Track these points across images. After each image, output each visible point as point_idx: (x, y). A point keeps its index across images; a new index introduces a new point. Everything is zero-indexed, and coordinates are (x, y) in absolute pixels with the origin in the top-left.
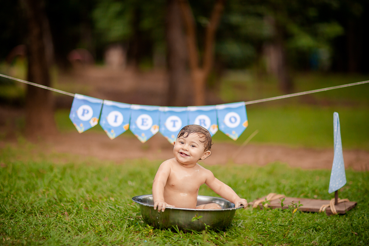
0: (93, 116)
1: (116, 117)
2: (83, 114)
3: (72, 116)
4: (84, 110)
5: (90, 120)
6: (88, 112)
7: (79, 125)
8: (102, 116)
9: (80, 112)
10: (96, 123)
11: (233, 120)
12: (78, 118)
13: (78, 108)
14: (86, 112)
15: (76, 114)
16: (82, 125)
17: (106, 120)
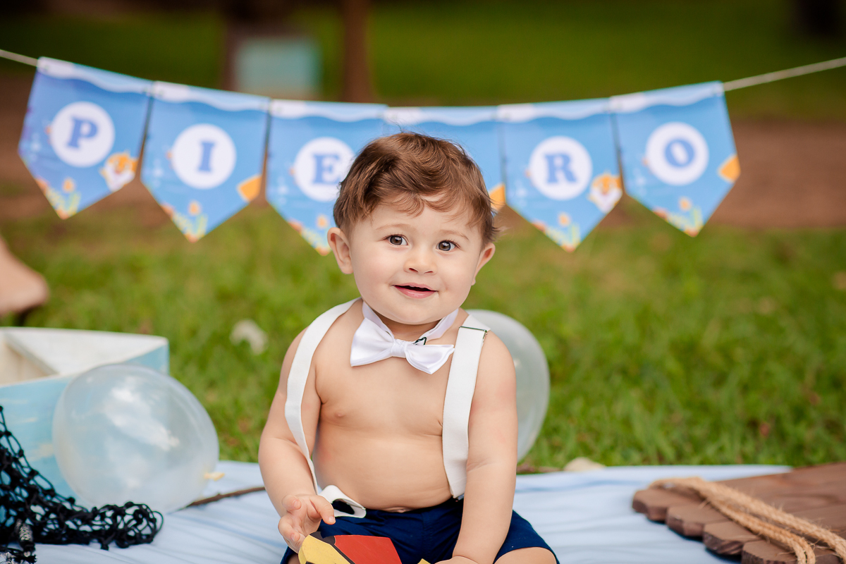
0: (117, 147)
1: (207, 147)
2: (74, 143)
3: (30, 148)
4: (78, 123)
5: (101, 164)
6: (94, 131)
7: (57, 184)
8: (151, 147)
9: (60, 129)
10: (127, 176)
11: (679, 153)
12: (55, 158)
13: (52, 115)
14: (85, 129)
15: (46, 140)
16: (69, 184)
17: (168, 165)
